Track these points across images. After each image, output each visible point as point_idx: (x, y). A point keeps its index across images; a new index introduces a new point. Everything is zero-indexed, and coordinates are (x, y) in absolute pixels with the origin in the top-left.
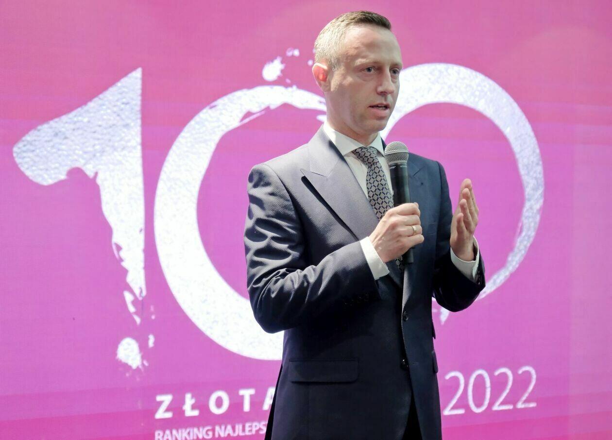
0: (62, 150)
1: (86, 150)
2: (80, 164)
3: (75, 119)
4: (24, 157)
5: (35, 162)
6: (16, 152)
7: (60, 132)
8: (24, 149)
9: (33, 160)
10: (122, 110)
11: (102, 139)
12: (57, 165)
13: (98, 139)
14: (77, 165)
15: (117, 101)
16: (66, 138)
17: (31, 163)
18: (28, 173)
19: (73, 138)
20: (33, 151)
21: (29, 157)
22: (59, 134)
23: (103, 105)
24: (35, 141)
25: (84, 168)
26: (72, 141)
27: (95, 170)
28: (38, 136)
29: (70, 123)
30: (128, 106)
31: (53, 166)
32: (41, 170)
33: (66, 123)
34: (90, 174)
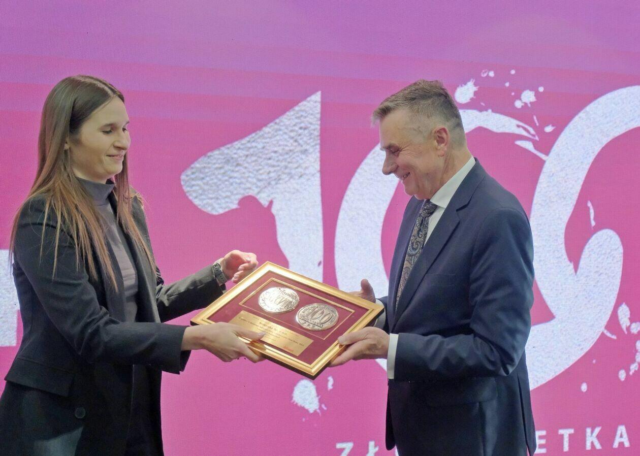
0: (235, 178)
1: (260, 177)
2: (253, 192)
3: (249, 145)
4: (193, 185)
5: (204, 190)
6: (184, 180)
7: (232, 158)
8: (193, 176)
9: (201, 188)
10: (300, 135)
11: (278, 166)
12: (229, 194)
13: (273, 166)
14: (251, 193)
15: (295, 125)
16: (238, 165)
17: (200, 192)
18: (197, 202)
19: (246, 165)
20: (203, 178)
21: (198, 185)
22: (232, 161)
23: (280, 130)
24: (205, 167)
25: (258, 197)
26: (246, 168)
27: (270, 199)
28: (209, 163)
29: (242, 149)
30: (306, 131)
31: (224, 195)
32: (211, 199)
33: (239, 148)
34: (265, 202)
